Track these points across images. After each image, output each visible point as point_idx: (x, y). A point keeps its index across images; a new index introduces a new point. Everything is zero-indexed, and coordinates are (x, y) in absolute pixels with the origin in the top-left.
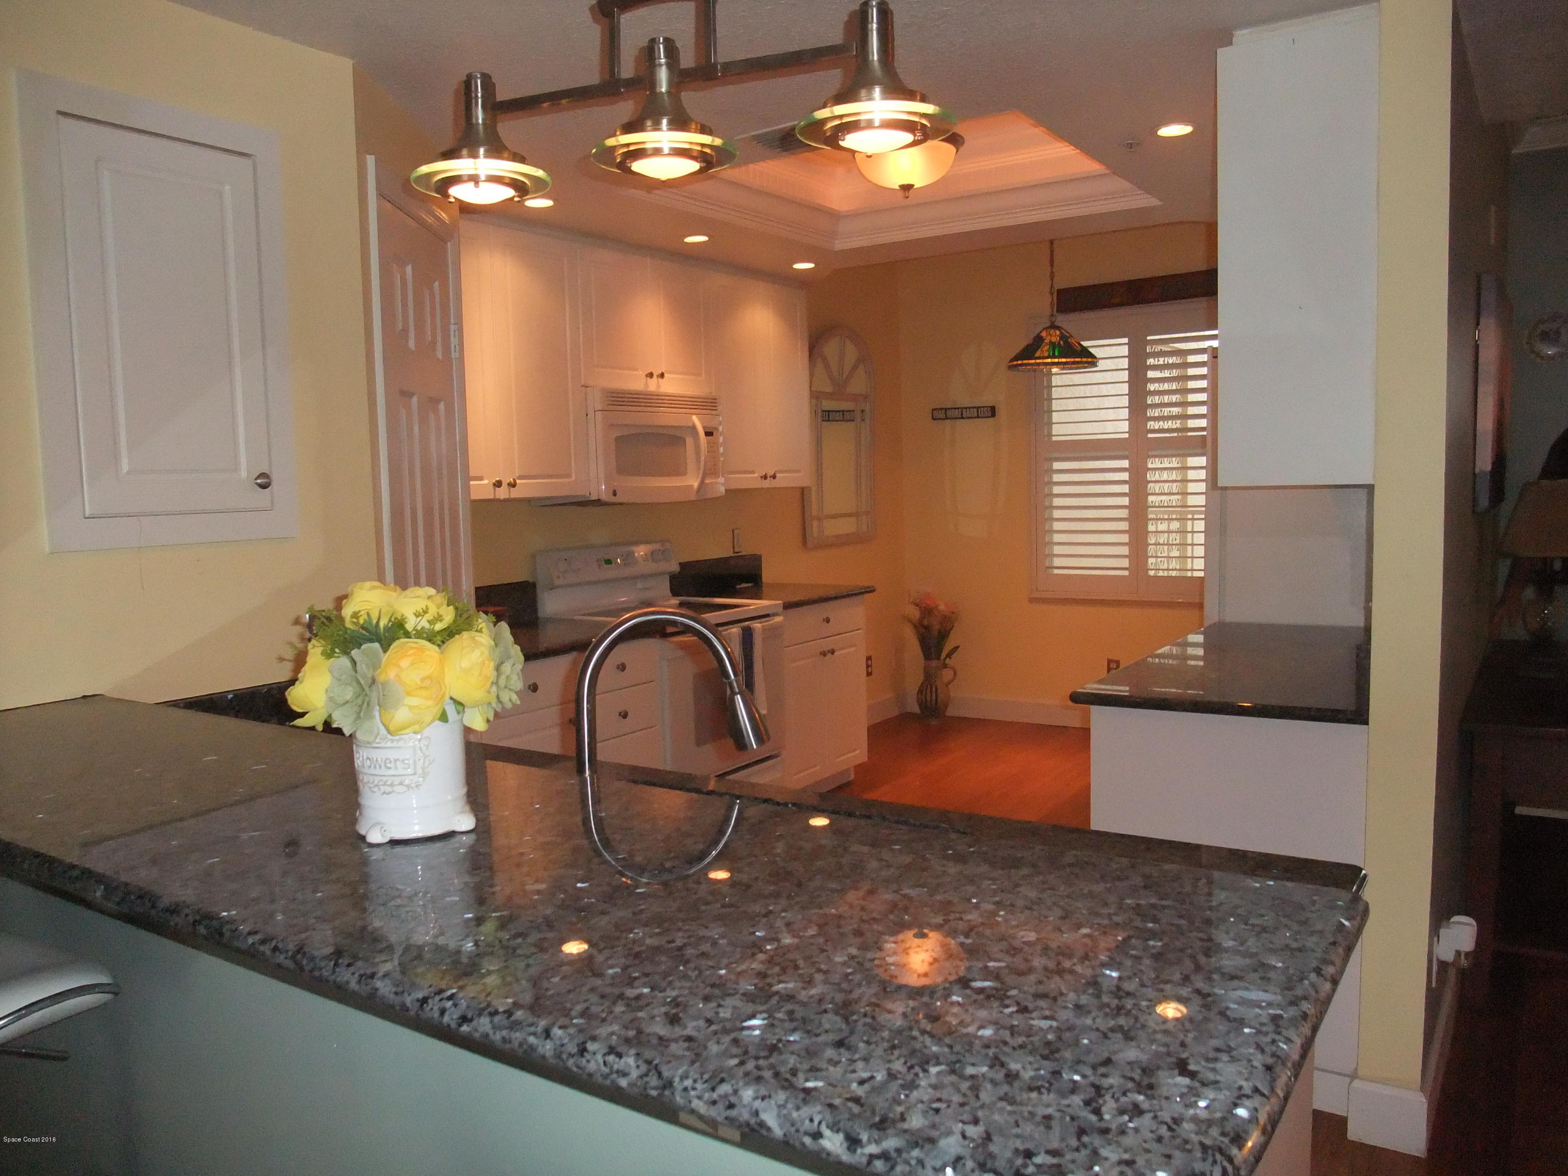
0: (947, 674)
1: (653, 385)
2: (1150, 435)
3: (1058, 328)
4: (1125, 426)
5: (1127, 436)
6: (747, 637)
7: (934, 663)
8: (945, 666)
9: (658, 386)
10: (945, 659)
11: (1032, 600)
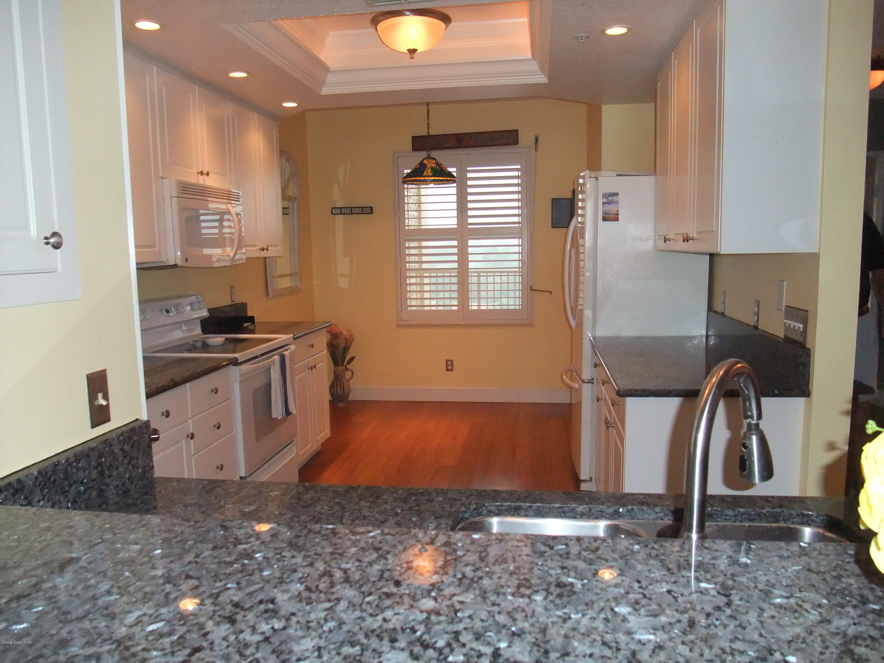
0: (348, 374)
1: (202, 180)
2: (469, 227)
3: (434, 159)
4: (455, 221)
5: (456, 226)
6: (283, 358)
7: (340, 368)
8: (347, 369)
9: (204, 181)
10: (346, 365)
11: (399, 326)
